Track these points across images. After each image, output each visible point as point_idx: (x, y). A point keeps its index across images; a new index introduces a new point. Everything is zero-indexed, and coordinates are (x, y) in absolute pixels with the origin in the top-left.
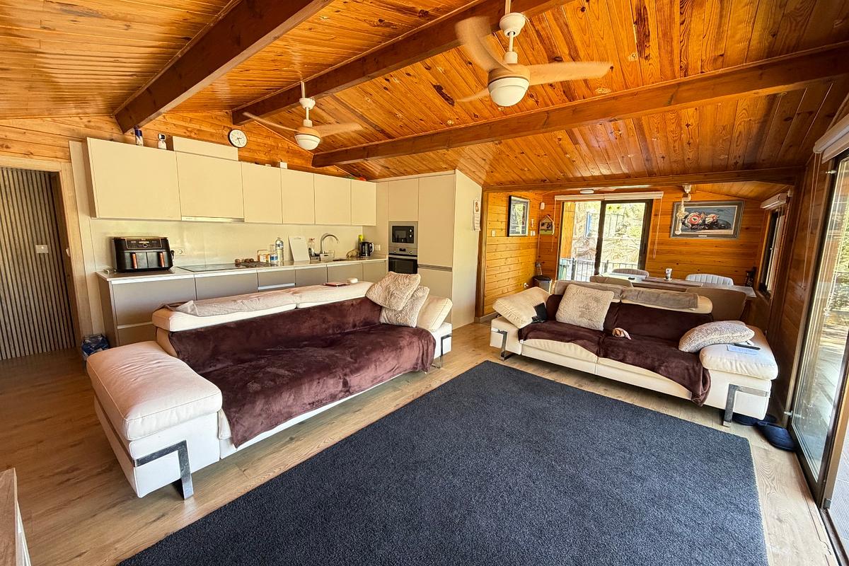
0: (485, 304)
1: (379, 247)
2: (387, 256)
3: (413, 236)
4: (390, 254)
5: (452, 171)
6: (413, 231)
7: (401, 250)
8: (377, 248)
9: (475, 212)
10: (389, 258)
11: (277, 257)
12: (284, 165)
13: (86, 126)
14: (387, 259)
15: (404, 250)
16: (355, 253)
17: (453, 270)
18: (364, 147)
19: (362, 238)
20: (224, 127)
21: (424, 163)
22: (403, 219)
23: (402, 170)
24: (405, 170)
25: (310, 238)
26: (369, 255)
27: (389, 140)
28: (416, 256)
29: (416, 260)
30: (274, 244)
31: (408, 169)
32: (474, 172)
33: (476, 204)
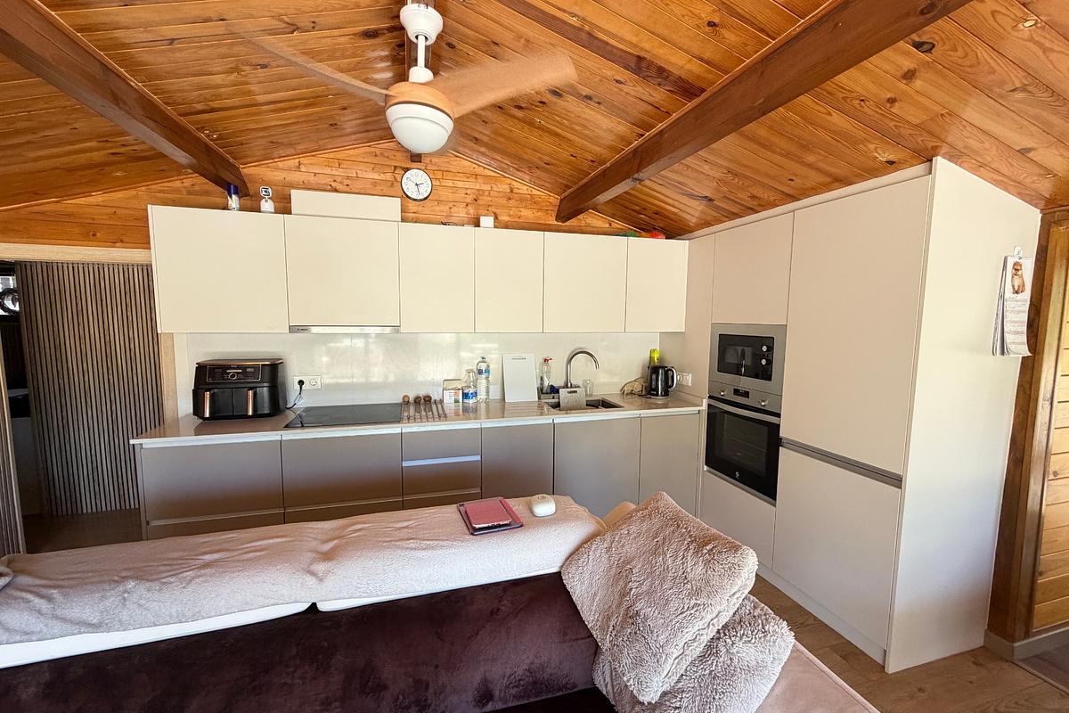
0: (1038, 596)
1: (689, 380)
2: (705, 402)
3: (770, 362)
4: (710, 397)
5: (921, 168)
6: (770, 349)
7: (737, 392)
8: (684, 379)
9: (1009, 293)
10: (710, 406)
11: (475, 394)
12: (487, 221)
14: (704, 407)
15: (746, 394)
16: (638, 387)
17: (909, 483)
18: (635, 151)
19: (656, 356)
20: (395, 167)
21: (811, 158)
22: (747, 317)
23: (743, 196)
24: (753, 197)
25: (545, 356)
26: (666, 393)
27: (690, 105)
28: (778, 415)
29: (778, 426)
30: (475, 368)
31: (758, 192)
32: (1024, 152)
33: (1017, 268)
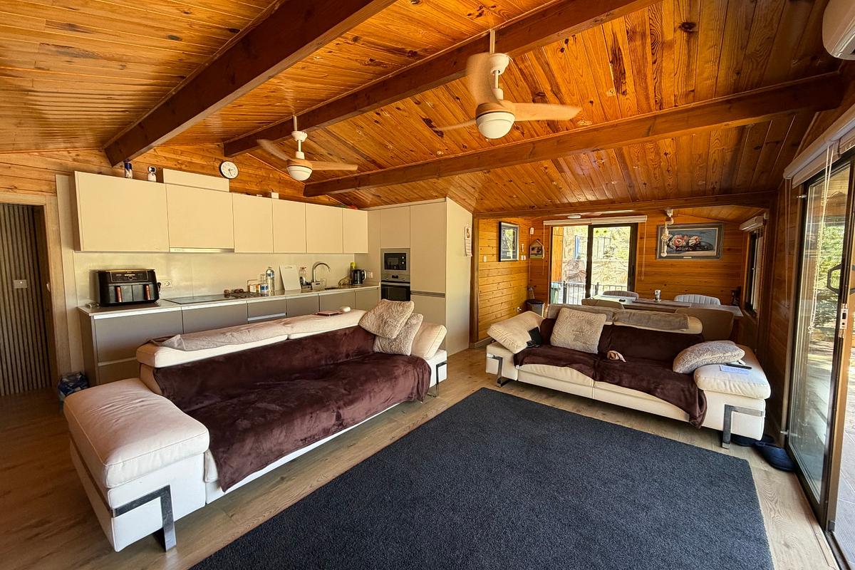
0: (479, 329)
1: (371, 275)
2: (380, 284)
3: (405, 263)
4: (382, 281)
5: (443, 199)
6: (405, 258)
7: (393, 277)
8: (369, 275)
9: (466, 238)
10: (382, 285)
11: (267, 287)
12: (275, 195)
13: (74, 160)
14: (380, 286)
15: (397, 277)
16: (347, 281)
17: (447, 296)
18: (356, 177)
19: (354, 266)
20: (215, 159)
21: (415, 191)
22: (395, 246)
23: (393, 198)
24: (397, 199)
25: (302, 267)
26: (361, 282)
27: (380, 170)
28: (409, 283)
29: (409, 287)
30: (265, 273)
31: (399, 198)
32: (464, 199)
33: (468, 230)
